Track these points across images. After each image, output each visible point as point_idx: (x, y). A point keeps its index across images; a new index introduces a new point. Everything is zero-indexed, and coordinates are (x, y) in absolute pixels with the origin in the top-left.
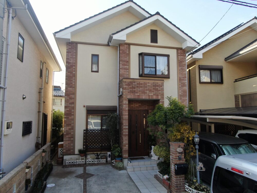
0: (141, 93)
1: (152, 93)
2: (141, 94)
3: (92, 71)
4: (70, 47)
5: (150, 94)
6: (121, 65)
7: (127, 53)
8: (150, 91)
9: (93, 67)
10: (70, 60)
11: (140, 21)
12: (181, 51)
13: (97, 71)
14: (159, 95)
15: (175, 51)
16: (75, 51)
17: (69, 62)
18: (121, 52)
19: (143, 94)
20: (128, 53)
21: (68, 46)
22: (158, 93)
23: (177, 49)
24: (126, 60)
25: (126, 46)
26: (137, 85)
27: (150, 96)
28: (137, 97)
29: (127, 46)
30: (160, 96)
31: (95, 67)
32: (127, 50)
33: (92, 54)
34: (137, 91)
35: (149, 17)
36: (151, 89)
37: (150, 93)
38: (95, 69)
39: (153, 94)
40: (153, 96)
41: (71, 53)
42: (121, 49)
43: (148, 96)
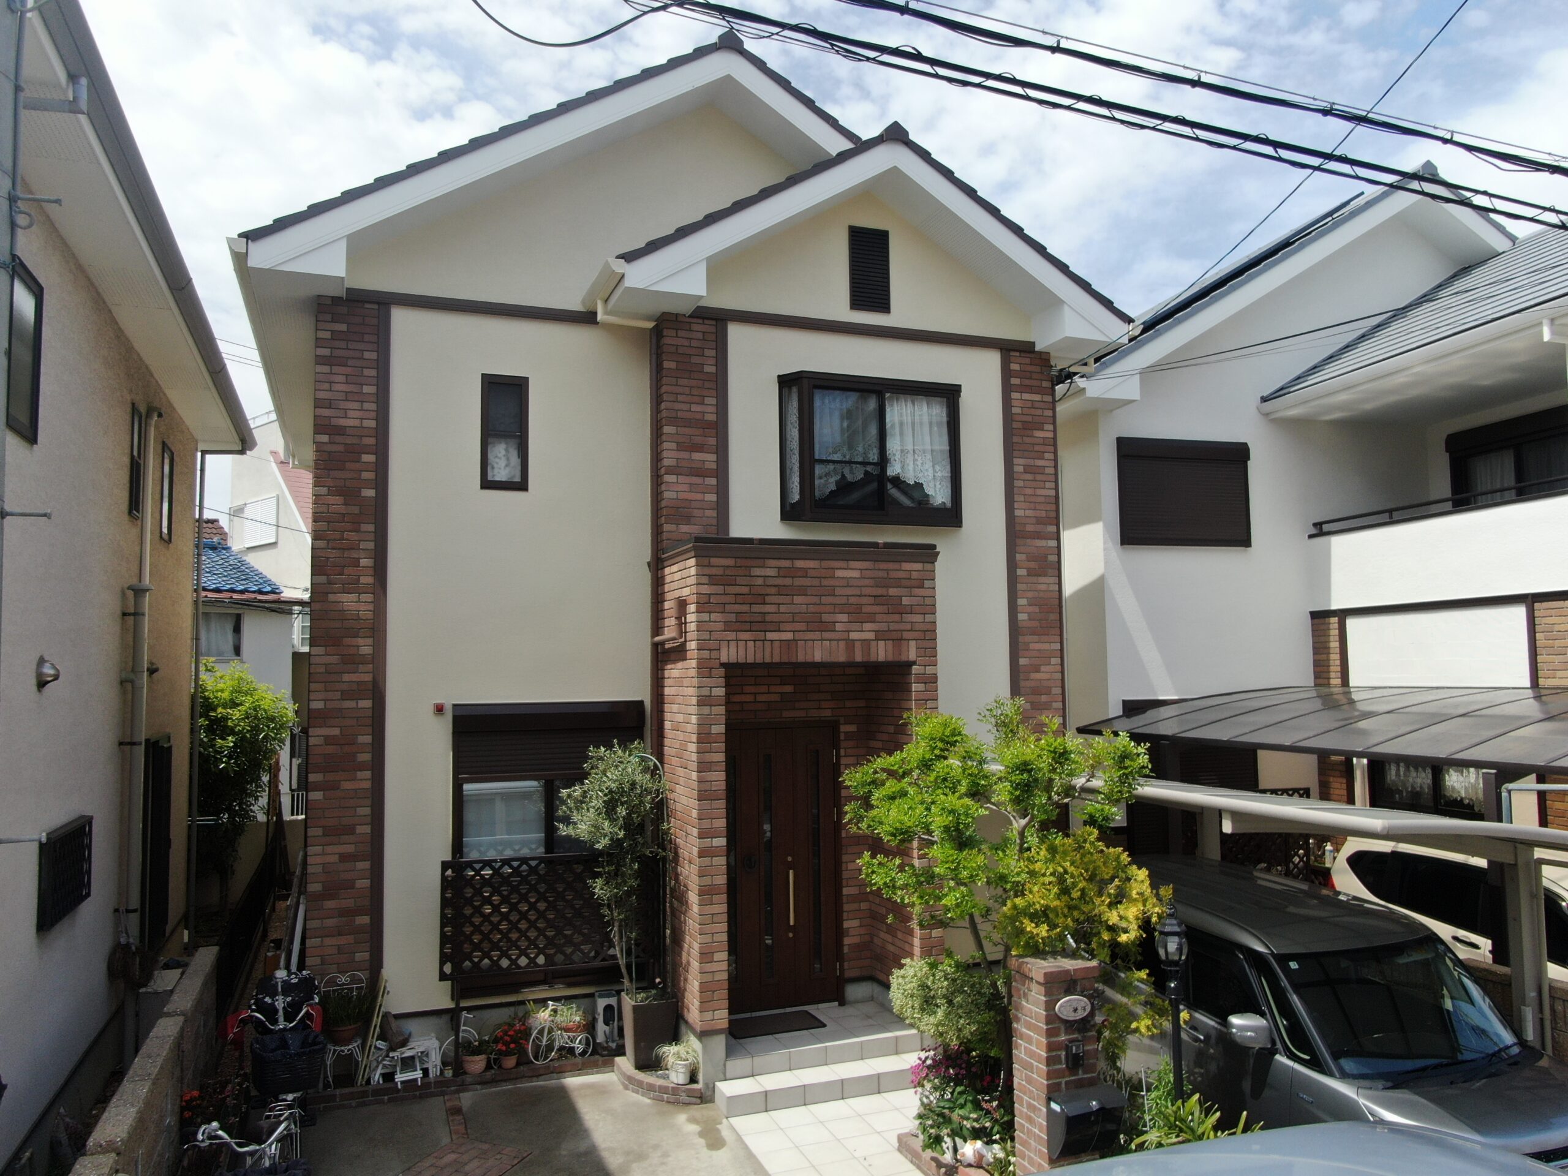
0: (803, 626)
1: (867, 626)
2: (800, 635)
3: (487, 484)
4: (343, 327)
5: (853, 636)
6: (673, 446)
7: (707, 369)
8: (858, 615)
9: (491, 456)
10: (341, 413)
11: (792, 181)
12: (1028, 361)
13: (518, 479)
14: (906, 635)
15: (992, 360)
16: (374, 356)
17: (334, 422)
18: (673, 365)
19: (817, 635)
20: (713, 369)
21: (329, 317)
22: (902, 626)
23: (1001, 350)
24: (698, 416)
25: (698, 327)
26: (779, 581)
27: (858, 645)
28: (777, 651)
29: (709, 327)
30: (912, 643)
31: (503, 452)
32: (708, 352)
33: (484, 377)
34: (776, 618)
35: (843, 157)
36: (864, 600)
37: (856, 626)
38: (503, 468)
39: (871, 636)
40: (873, 644)
41: (346, 365)
42: (673, 349)
43: (842, 644)
